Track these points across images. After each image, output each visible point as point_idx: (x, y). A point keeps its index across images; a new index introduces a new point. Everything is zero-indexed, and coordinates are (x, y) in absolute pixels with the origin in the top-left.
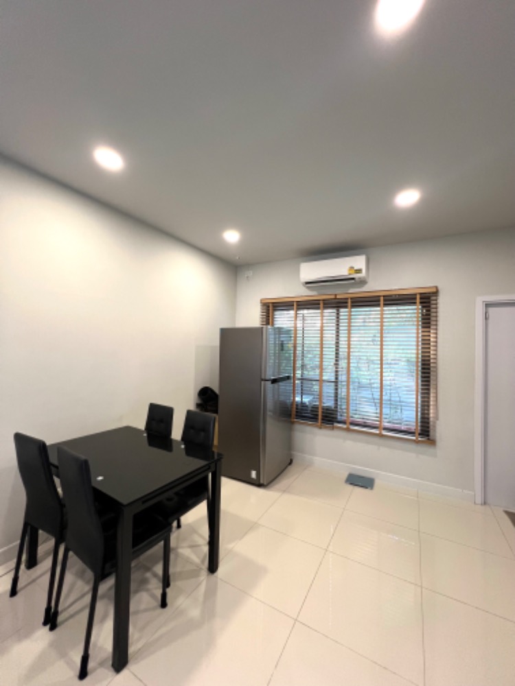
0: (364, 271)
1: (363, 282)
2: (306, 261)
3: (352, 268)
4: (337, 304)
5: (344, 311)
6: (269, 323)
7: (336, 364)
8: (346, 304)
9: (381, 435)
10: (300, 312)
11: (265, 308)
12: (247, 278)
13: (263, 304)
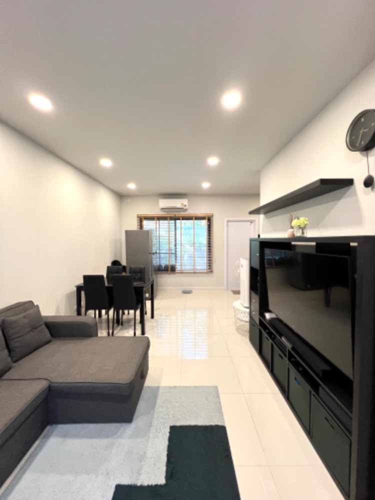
0: (187, 206)
1: (186, 210)
2: (161, 198)
3: (182, 204)
4: (176, 219)
5: (178, 221)
6: (141, 226)
7: (175, 246)
8: (179, 219)
9: (194, 273)
10: (158, 222)
11: (139, 219)
12: (128, 203)
13: (138, 217)
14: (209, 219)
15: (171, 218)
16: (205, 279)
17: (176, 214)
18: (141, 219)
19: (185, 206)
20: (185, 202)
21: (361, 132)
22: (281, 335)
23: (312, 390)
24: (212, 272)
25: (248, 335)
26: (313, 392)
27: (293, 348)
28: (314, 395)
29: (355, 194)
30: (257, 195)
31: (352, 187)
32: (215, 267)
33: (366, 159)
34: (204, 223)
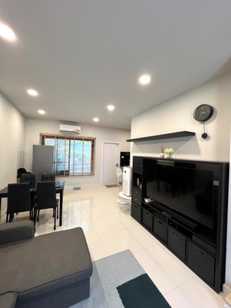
0: (80, 131)
1: (78, 133)
2: (61, 124)
3: (76, 129)
4: (70, 139)
5: (72, 141)
6: (43, 143)
7: (69, 157)
8: (73, 139)
9: (82, 175)
10: (57, 140)
11: (41, 137)
12: (32, 124)
13: (40, 135)
14: (93, 141)
15: (67, 138)
16: (89, 179)
17: (71, 135)
18: (43, 137)
19: (79, 131)
20: (79, 128)
21: (202, 113)
22: (162, 211)
23: (187, 237)
24: (94, 174)
25: (130, 212)
26: (188, 239)
27: (172, 217)
28: (188, 240)
29: (196, 140)
30: (128, 130)
31: (194, 137)
32: (96, 171)
33: (203, 125)
34: (90, 143)
